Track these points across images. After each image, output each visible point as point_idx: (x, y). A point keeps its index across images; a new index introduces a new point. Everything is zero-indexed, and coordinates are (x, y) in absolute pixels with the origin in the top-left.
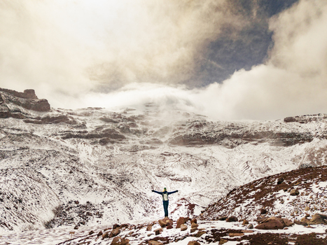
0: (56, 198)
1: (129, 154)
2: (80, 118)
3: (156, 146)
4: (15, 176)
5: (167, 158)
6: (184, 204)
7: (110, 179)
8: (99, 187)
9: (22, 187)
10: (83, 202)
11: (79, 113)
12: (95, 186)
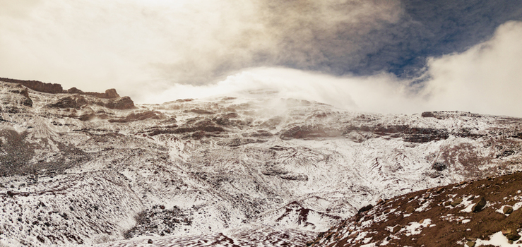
0: (139, 202)
1: (229, 148)
2: (168, 111)
3: (265, 139)
4: (93, 180)
5: (279, 153)
6: (295, 209)
7: (204, 179)
8: (189, 189)
9: (100, 192)
10: (169, 207)
11: (166, 106)
12: (184, 188)
